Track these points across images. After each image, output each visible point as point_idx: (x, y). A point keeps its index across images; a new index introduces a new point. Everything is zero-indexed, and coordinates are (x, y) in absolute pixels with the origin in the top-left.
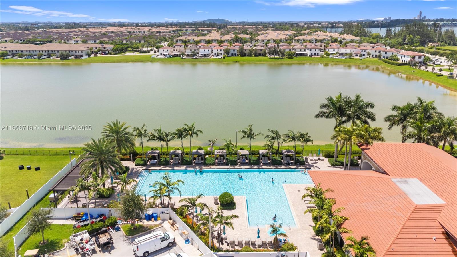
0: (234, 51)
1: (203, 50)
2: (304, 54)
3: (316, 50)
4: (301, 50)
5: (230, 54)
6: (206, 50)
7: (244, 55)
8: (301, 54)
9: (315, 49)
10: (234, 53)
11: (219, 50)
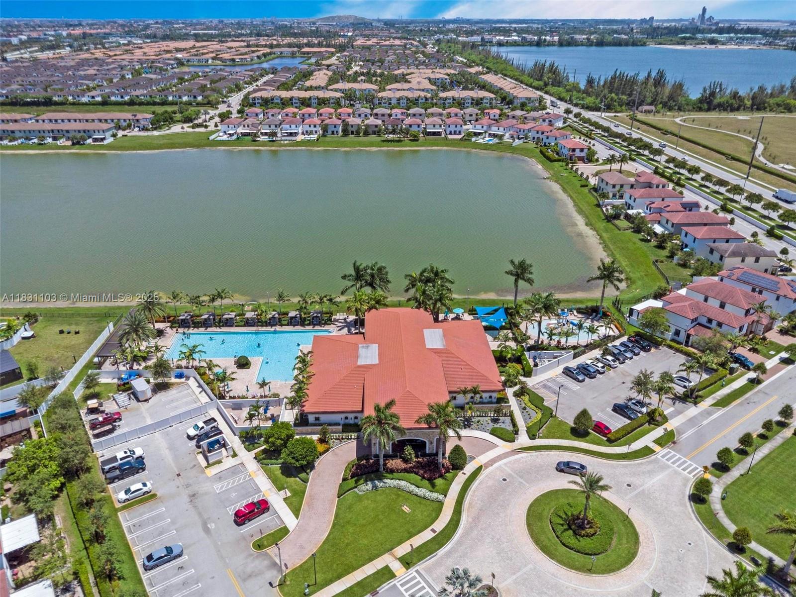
0: (335, 127)
1: (289, 126)
2: (439, 132)
4: (434, 126)
5: (330, 132)
6: (292, 126)
7: (351, 133)
8: (435, 132)
9: (455, 126)
10: (335, 130)
11: (312, 126)
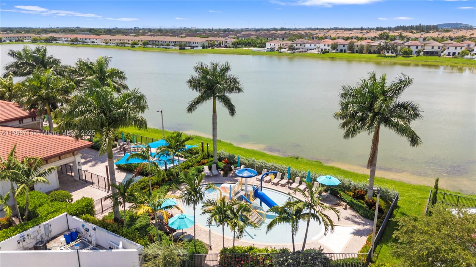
0: (344, 46)
1: (310, 45)
2: (437, 53)
3: (456, 49)
4: (433, 48)
5: (339, 50)
6: (312, 45)
7: (355, 51)
8: (433, 52)
9: (454, 47)
10: (343, 49)
11: (326, 45)
